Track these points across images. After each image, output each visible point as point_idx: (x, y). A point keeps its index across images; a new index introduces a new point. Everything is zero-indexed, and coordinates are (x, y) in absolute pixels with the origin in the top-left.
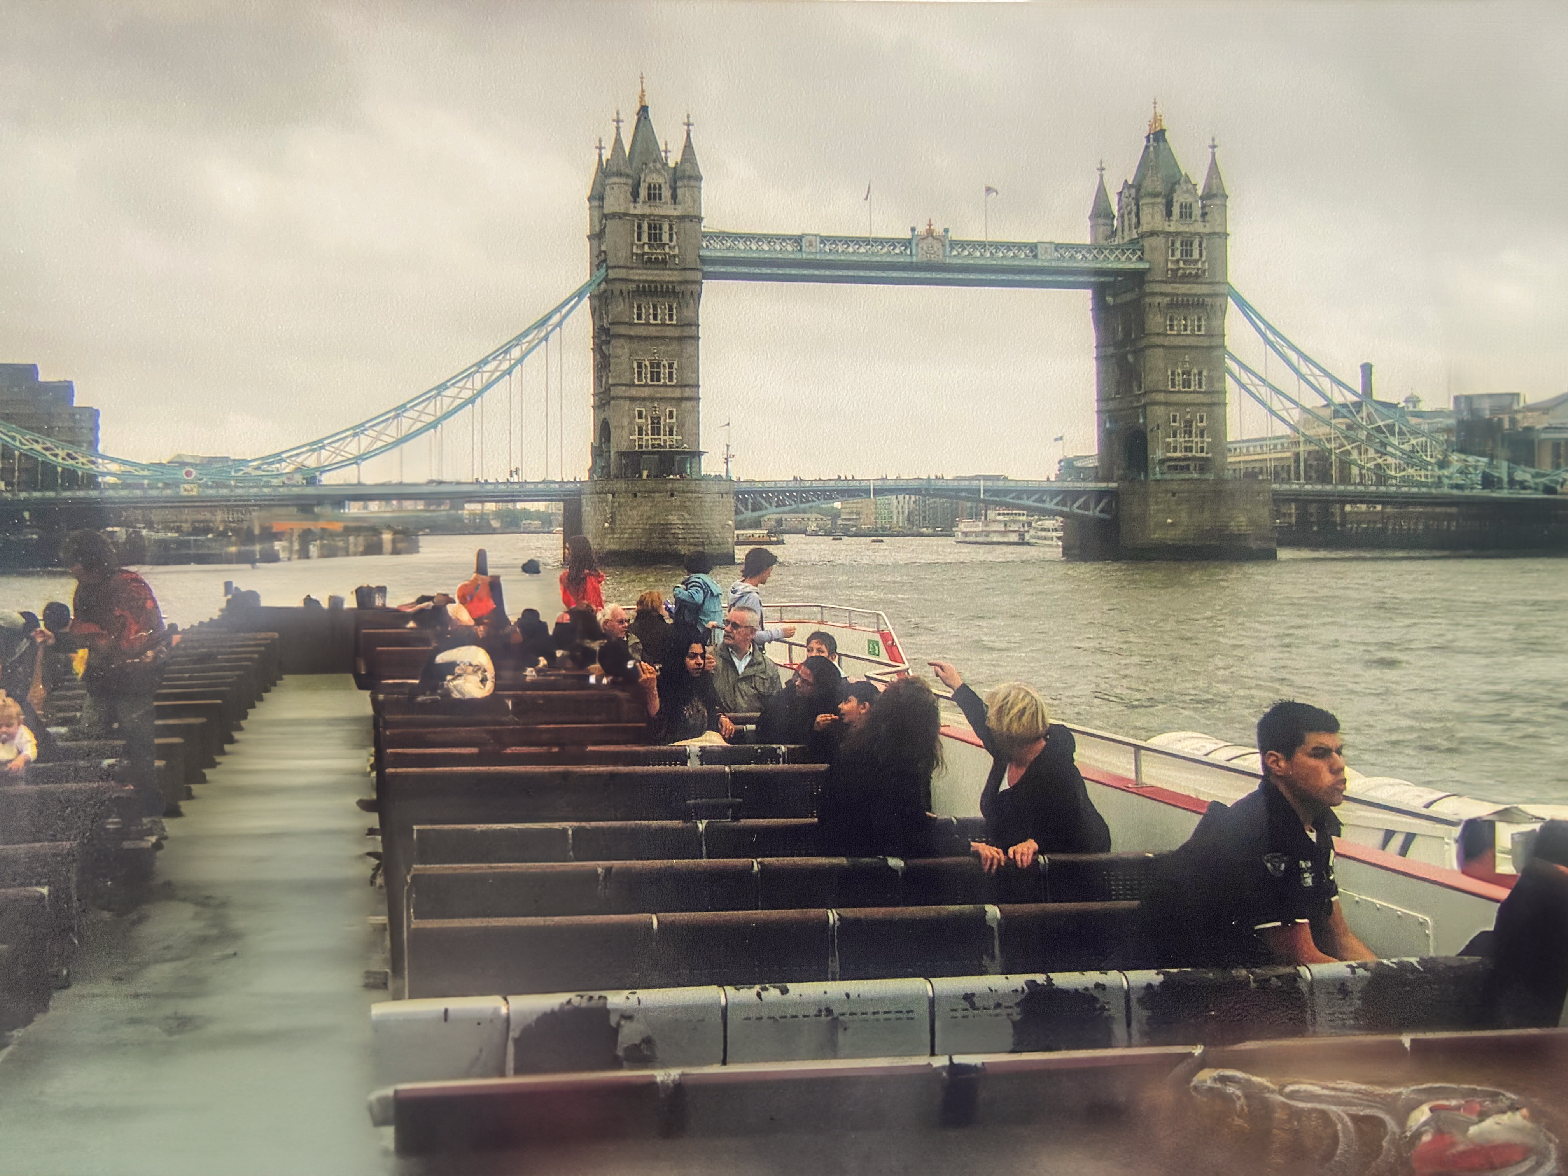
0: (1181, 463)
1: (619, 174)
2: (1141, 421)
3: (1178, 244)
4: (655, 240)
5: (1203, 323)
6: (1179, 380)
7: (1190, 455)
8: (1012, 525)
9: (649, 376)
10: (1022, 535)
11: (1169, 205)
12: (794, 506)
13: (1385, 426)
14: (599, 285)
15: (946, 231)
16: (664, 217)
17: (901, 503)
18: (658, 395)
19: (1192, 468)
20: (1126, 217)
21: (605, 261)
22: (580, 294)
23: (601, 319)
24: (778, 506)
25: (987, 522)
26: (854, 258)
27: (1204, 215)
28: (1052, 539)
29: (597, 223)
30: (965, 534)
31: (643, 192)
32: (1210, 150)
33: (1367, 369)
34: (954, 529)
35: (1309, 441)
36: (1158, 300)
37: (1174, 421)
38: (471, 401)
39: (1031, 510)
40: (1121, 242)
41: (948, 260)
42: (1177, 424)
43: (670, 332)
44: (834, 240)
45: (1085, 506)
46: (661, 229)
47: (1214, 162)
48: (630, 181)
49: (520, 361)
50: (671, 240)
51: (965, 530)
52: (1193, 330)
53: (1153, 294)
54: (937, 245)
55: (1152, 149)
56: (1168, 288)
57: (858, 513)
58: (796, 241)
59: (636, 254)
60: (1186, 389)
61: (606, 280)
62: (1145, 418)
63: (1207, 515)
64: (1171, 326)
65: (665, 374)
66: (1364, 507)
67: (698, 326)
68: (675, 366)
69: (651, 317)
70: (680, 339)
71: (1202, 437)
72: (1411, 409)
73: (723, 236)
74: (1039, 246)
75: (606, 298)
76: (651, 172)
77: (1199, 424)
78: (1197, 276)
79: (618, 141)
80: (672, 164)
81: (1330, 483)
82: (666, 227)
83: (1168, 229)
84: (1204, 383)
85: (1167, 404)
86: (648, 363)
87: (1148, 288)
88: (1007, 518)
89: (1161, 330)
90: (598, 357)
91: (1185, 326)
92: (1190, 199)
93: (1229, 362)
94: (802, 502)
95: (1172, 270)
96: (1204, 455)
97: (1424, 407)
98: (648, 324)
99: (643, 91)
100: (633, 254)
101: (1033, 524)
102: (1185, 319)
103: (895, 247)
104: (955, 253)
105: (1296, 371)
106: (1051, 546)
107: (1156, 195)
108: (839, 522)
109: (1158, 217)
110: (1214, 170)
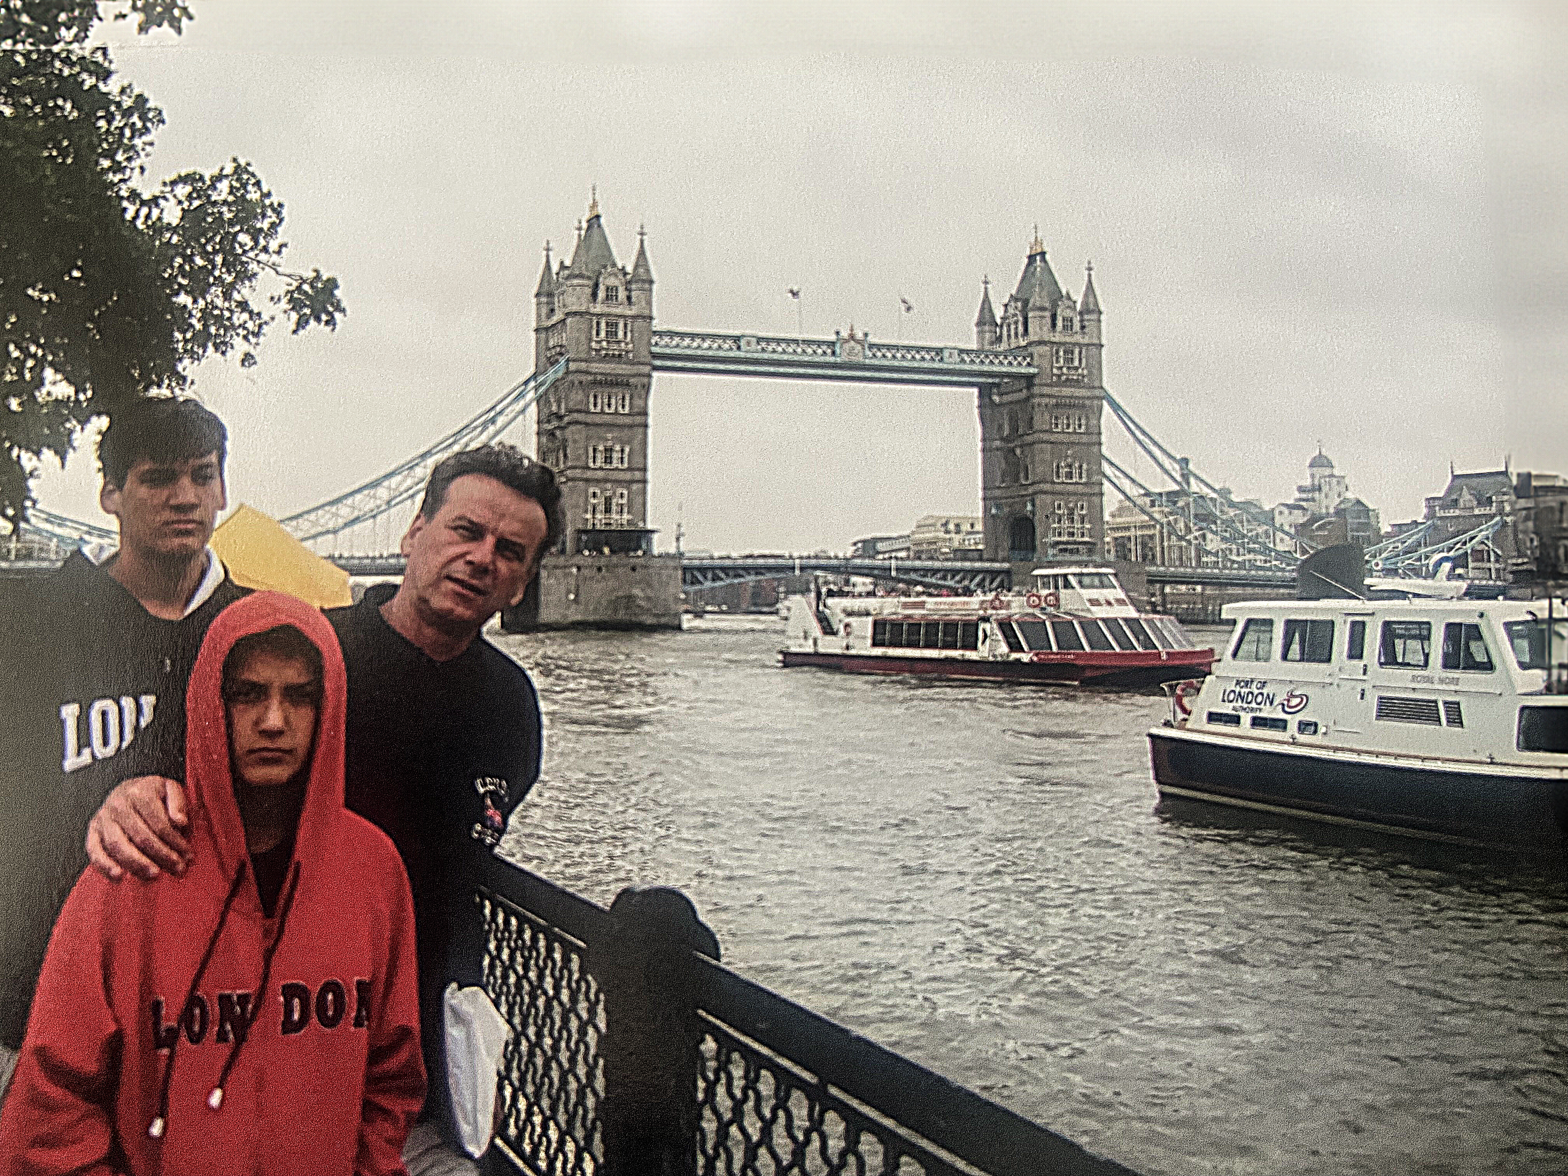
0: (1070, 547)
1: (581, 277)
2: (1029, 507)
3: (1061, 353)
4: (612, 337)
5: (1083, 422)
6: (1064, 471)
7: (1072, 539)
9: (603, 460)
11: (1054, 317)
15: (866, 334)
16: (619, 316)
18: (611, 478)
19: (1081, 551)
26: (786, 358)
27: (1083, 327)
31: (601, 293)
32: (1087, 272)
36: (1044, 400)
37: (1059, 509)
41: (866, 361)
42: (1062, 511)
43: (621, 420)
44: (769, 341)
46: (617, 326)
47: (1090, 283)
48: (589, 283)
50: (626, 337)
52: (1074, 428)
53: (1042, 396)
54: (858, 347)
55: (1038, 269)
56: (1055, 390)
58: (735, 341)
59: (595, 350)
60: (1069, 481)
61: (568, 372)
62: (1033, 505)
65: (617, 458)
67: (647, 415)
68: (626, 451)
69: (606, 406)
70: (632, 427)
71: (1083, 523)
73: (672, 334)
74: (944, 350)
76: (610, 275)
77: (1080, 512)
79: (580, 248)
82: (621, 326)
83: (1053, 339)
84: (1083, 475)
85: (1053, 493)
86: (601, 448)
87: (1036, 390)
89: (1047, 428)
91: (1068, 425)
92: (1071, 314)
95: (1057, 375)
96: (1086, 539)
98: (603, 412)
99: (595, 201)
100: (591, 349)
102: (1068, 419)
103: (820, 348)
104: (872, 354)
107: (1043, 309)
109: (1045, 329)
110: (1089, 289)
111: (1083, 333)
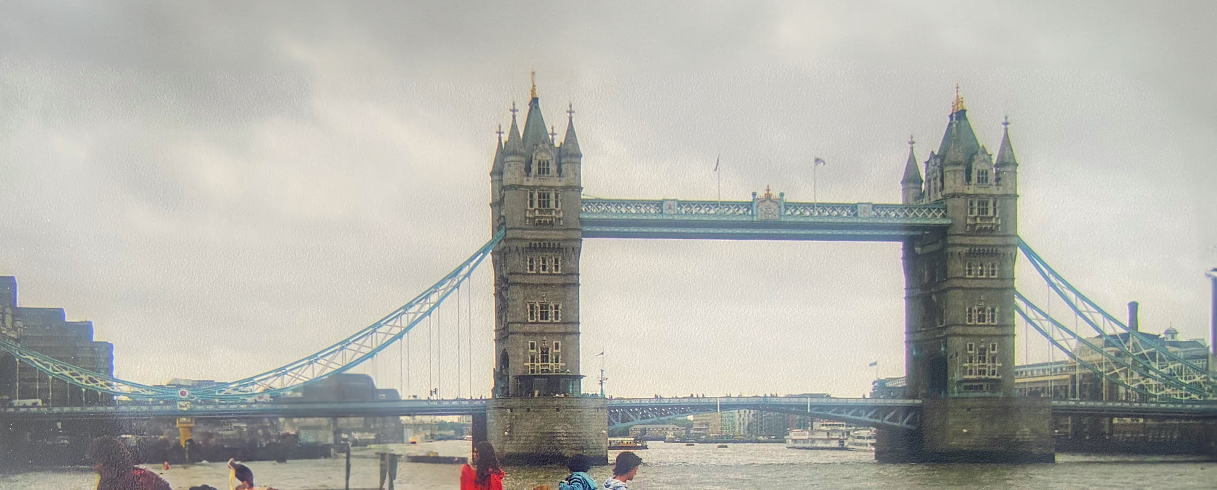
0: (976, 384)
1: (515, 153)
2: (943, 349)
3: (976, 204)
4: (544, 206)
5: (997, 268)
6: (975, 316)
7: (983, 377)
8: (834, 434)
9: (539, 315)
10: (841, 442)
11: (968, 172)
12: (656, 419)
13: (1148, 353)
14: (500, 243)
15: (782, 195)
16: (551, 187)
17: (742, 416)
18: (548, 331)
19: (984, 388)
20: (932, 182)
21: (504, 224)
22: (484, 251)
23: (501, 270)
24: (642, 418)
25: (812, 432)
26: (705, 218)
27: (998, 180)
28: (867, 445)
29: (498, 194)
30: (795, 441)
31: (534, 168)
32: (1003, 126)
33: (1134, 307)
34: (786, 437)
35: (1084, 366)
36: (959, 249)
37: (971, 349)
38: (400, 336)
39: (850, 423)
40: (928, 202)
41: (782, 219)
42: (973, 352)
43: (555, 280)
44: (689, 204)
45: (894, 419)
46: (548, 196)
47: (1006, 136)
48: (524, 159)
49: (437, 304)
50: (557, 206)
51: (794, 438)
52: (988, 274)
53: (954, 245)
54: (774, 207)
55: (954, 125)
56: (967, 240)
57: (707, 424)
58: (658, 205)
59: (529, 218)
60: (981, 323)
61: (505, 239)
62: (946, 346)
63: (996, 426)
64: (970, 271)
65: (552, 314)
66: (1129, 420)
67: (578, 275)
68: (560, 307)
69: (541, 268)
70: (564, 285)
71: (994, 362)
72: (1170, 339)
73: (598, 202)
74: (859, 206)
75: (505, 254)
76: (540, 151)
77: (991, 352)
78: (991, 230)
79: (514, 126)
80: (557, 144)
81: (1101, 400)
82: (552, 196)
83: (967, 192)
84: (996, 318)
85: (964, 335)
86: (538, 305)
87: (950, 240)
88: (829, 429)
89: (960, 275)
90: (499, 300)
91: (982, 271)
92: (986, 167)
93: (1017, 301)
94: (661, 415)
95: (970, 225)
96: (995, 377)
97: (1180, 338)
98: (538, 274)
99: (534, 86)
100: (526, 218)
101: (851, 433)
102: (981, 265)
103: (739, 209)
104: (789, 213)
105: (1074, 308)
106: (865, 451)
107: (958, 164)
108: (692, 431)
109: (959, 181)
110: (1006, 142)
111: (997, 185)
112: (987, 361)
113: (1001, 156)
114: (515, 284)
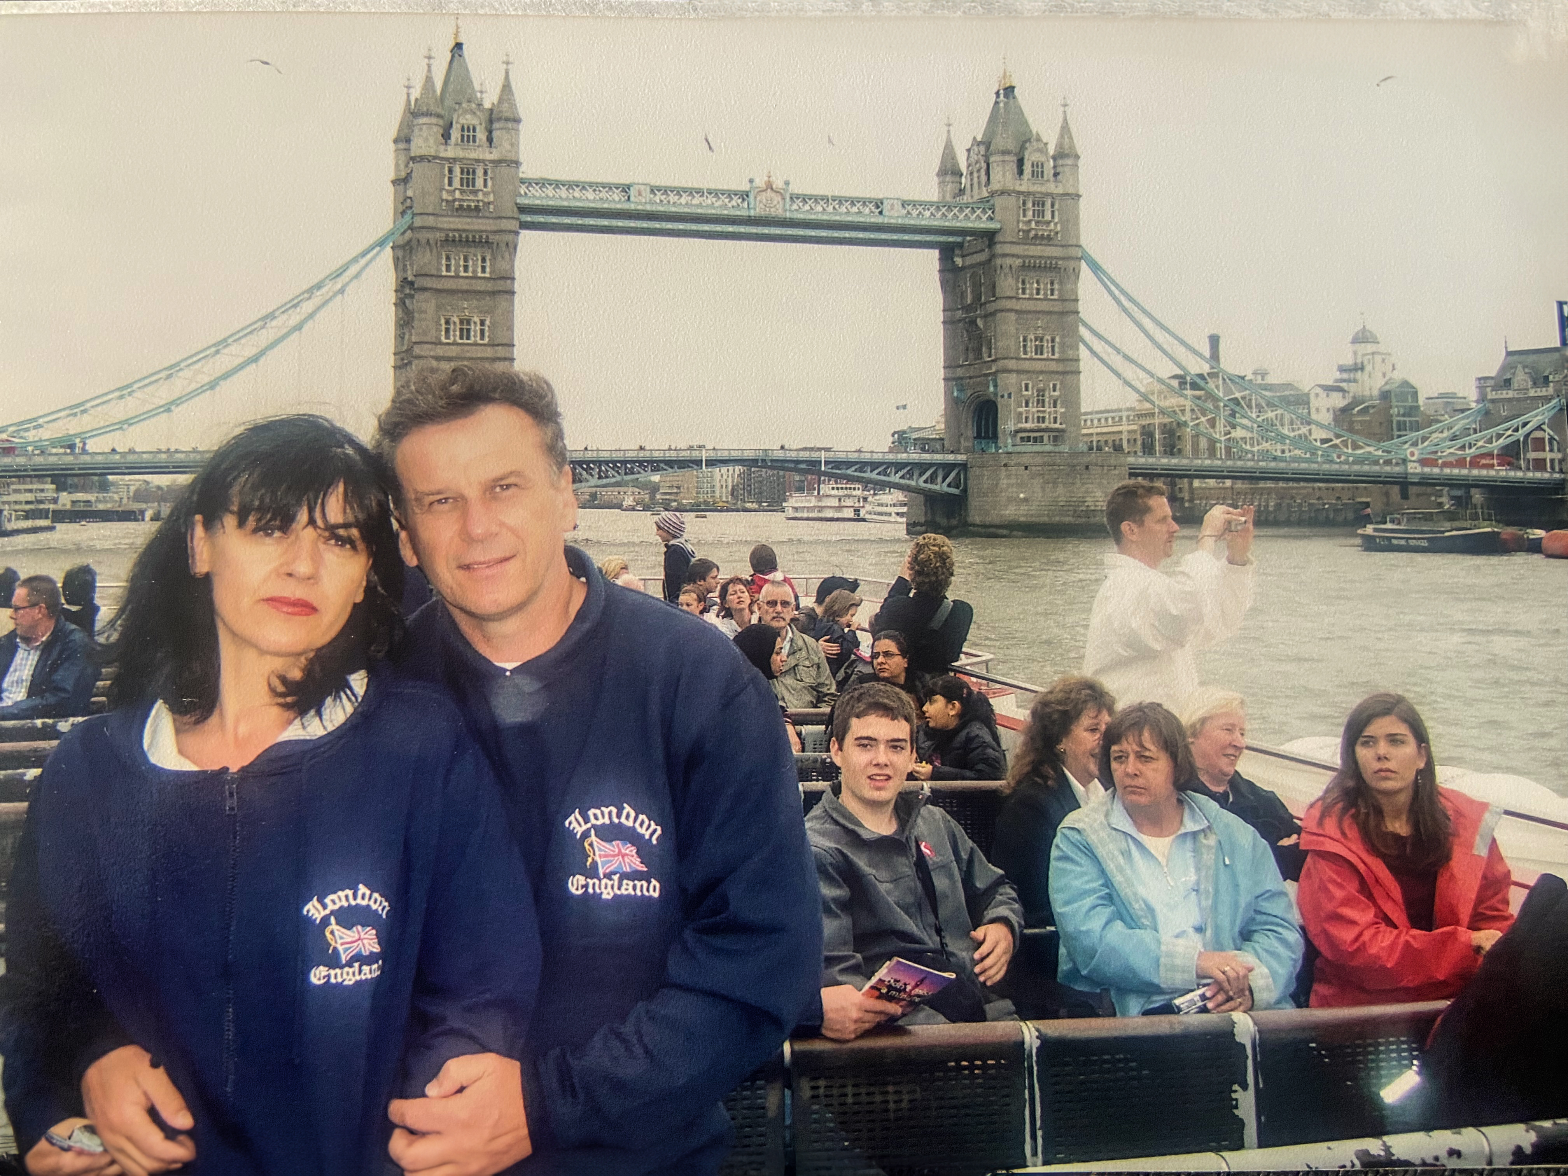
0: (1033, 435)
1: (428, 114)
2: (992, 389)
3: (1030, 205)
4: (468, 186)
5: (1056, 286)
6: (1031, 347)
7: (1043, 426)
8: (847, 500)
9: (458, 333)
10: (857, 510)
11: (1020, 162)
12: (616, 478)
13: (1243, 398)
14: (404, 232)
15: (787, 183)
16: (478, 161)
17: (725, 477)
18: (468, 355)
19: (1046, 439)
20: (975, 175)
21: (411, 208)
22: (381, 243)
23: (405, 270)
25: (820, 497)
26: (686, 210)
27: (1056, 175)
28: (895, 515)
29: (402, 167)
30: (797, 509)
31: (455, 134)
32: (1062, 109)
34: (784, 504)
35: (1163, 413)
36: (1009, 261)
37: (1027, 390)
38: (254, 360)
39: (869, 484)
40: (970, 201)
41: (788, 215)
42: (1030, 393)
43: (481, 286)
44: (666, 190)
45: (932, 479)
46: (474, 172)
47: (1065, 120)
48: (441, 122)
49: (312, 316)
50: (485, 186)
51: (796, 505)
52: (1045, 294)
53: (1005, 255)
54: (777, 199)
55: (1002, 105)
56: (1020, 250)
57: (677, 488)
58: (624, 191)
59: (447, 201)
60: (1039, 356)
61: (411, 228)
62: (996, 386)
63: (1060, 490)
64: (1024, 290)
65: (475, 331)
66: (1212, 482)
67: (513, 279)
68: (488, 323)
69: (462, 269)
70: (494, 293)
71: (1055, 407)
72: (1260, 381)
73: (542, 183)
74: (885, 202)
75: (411, 249)
76: (466, 112)
77: (1052, 393)
78: (1049, 238)
79: (429, 80)
80: (487, 105)
81: (1183, 456)
82: (480, 172)
83: (1018, 188)
84: (1056, 350)
85: (1018, 372)
86: (456, 320)
87: (999, 249)
88: (841, 493)
89: (1013, 294)
90: (400, 312)
91: (1038, 290)
92: (1043, 159)
93: (1082, 330)
94: (625, 474)
95: (1024, 231)
96: (1057, 426)
97: (1273, 379)
98: (457, 276)
99: (458, 27)
100: (442, 200)
101: (870, 499)
102: (1038, 282)
103: (732, 199)
104: (795, 207)
105: (1152, 340)
106: (894, 523)
107: (1007, 153)
108: (658, 496)
109: (1009, 176)
110: (1065, 129)
111: (1056, 181)
112: (1047, 404)
113: (1060, 145)
114: (425, 289)
